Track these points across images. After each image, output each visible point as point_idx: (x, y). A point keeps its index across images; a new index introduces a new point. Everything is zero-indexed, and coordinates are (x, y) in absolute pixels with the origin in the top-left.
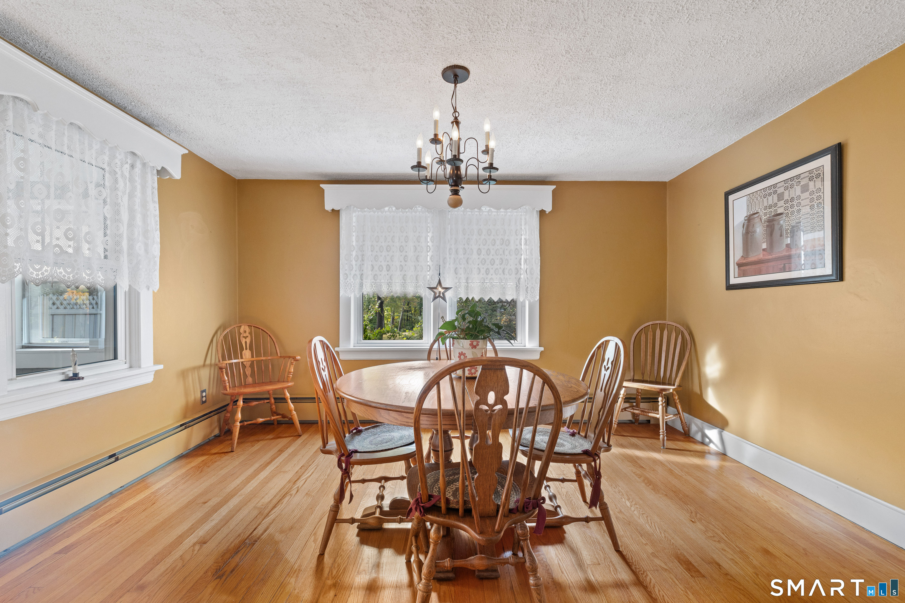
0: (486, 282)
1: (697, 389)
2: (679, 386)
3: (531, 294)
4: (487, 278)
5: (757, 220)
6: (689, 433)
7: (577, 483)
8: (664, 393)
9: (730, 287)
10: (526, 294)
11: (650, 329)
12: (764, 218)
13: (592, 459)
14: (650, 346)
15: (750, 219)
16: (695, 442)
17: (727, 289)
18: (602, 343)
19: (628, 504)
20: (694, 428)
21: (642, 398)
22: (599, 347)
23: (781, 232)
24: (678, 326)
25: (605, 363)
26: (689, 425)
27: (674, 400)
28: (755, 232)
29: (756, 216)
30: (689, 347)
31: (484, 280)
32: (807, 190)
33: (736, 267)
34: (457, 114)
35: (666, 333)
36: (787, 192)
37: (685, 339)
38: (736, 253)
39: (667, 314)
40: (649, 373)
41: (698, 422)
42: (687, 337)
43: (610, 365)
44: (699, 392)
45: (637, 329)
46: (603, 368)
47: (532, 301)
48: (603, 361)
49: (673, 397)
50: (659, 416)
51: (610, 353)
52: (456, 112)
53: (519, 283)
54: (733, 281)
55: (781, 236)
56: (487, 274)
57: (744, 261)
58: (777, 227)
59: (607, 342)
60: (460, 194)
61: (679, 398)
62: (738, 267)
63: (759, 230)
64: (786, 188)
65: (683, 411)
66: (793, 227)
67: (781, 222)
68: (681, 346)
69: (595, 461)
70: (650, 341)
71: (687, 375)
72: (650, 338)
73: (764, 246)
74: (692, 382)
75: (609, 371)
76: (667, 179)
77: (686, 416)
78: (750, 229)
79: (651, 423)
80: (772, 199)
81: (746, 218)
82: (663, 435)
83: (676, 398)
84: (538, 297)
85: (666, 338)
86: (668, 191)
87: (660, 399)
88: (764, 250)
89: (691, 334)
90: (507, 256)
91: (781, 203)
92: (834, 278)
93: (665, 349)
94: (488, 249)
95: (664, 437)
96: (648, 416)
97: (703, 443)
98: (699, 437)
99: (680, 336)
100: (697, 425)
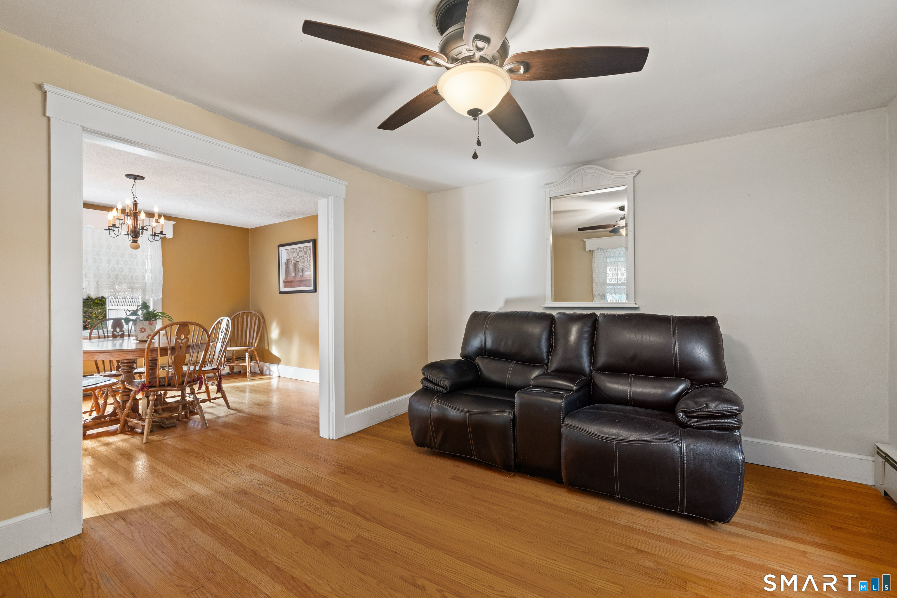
0: (115, 284)
1: (267, 348)
2: (257, 346)
3: (155, 294)
4: (116, 282)
5: (290, 262)
6: (263, 372)
7: (206, 393)
8: (249, 350)
9: (281, 293)
10: (152, 294)
11: (240, 316)
12: (293, 262)
13: (217, 371)
14: (240, 326)
15: (288, 261)
16: (265, 375)
17: (279, 294)
18: (220, 321)
19: (233, 398)
20: (265, 368)
21: (236, 358)
22: (217, 323)
23: (299, 270)
24: (256, 313)
25: (221, 330)
26: (263, 368)
27: (255, 354)
28: (289, 267)
29: (290, 260)
30: (262, 324)
31: (114, 283)
32: (306, 254)
33: (283, 283)
34: (136, 199)
35: (249, 318)
36: (300, 253)
37: (260, 321)
38: (283, 277)
39: (250, 306)
40: (240, 342)
41: (267, 364)
42: (261, 319)
43: (224, 330)
44: (267, 349)
45: (232, 316)
46: (220, 332)
47: (156, 299)
48: (220, 328)
49: (254, 353)
50: (246, 364)
51: (224, 325)
52: (135, 197)
53: (146, 286)
54: (282, 290)
55: (299, 271)
56: (117, 279)
57: (286, 281)
58: (297, 267)
59: (222, 320)
60: (138, 242)
61: (257, 354)
62: (284, 283)
63: (291, 267)
64: (300, 251)
65: (260, 361)
66: (302, 268)
67: (299, 265)
68: (258, 324)
69: (218, 372)
70: (240, 323)
71: (262, 340)
72: (241, 322)
73: (293, 275)
74: (264, 344)
75: (224, 332)
76: (249, 228)
77: (261, 363)
78: (288, 266)
79: (242, 372)
80: (295, 254)
81: (286, 260)
82: (249, 373)
83: (256, 353)
84: (161, 297)
85: (250, 320)
86: (250, 234)
87: (247, 354)
88: (293, 276)
89: (263, 318)
90: (134, 266)
91: (298, 257)
92: (314, 291)
93: (249, 327)
94: (118, 260)
95: (249, 374)
96: (240, 365)
97: (270, 375)
98: (267, 373)
99: (257, 319)
100: (266, 366)
